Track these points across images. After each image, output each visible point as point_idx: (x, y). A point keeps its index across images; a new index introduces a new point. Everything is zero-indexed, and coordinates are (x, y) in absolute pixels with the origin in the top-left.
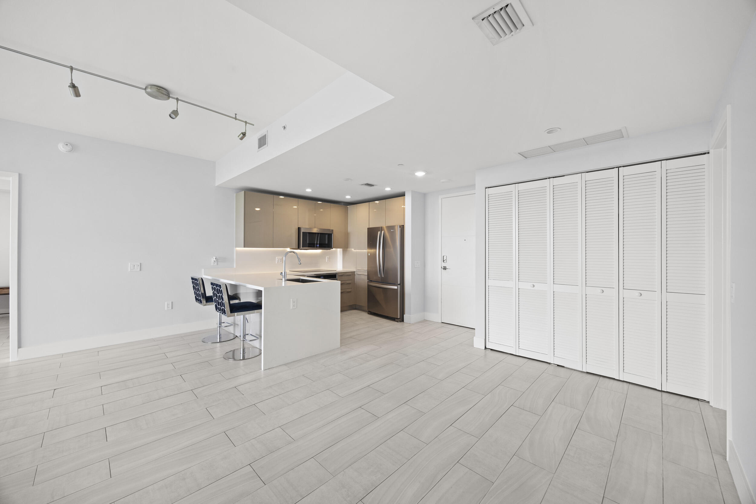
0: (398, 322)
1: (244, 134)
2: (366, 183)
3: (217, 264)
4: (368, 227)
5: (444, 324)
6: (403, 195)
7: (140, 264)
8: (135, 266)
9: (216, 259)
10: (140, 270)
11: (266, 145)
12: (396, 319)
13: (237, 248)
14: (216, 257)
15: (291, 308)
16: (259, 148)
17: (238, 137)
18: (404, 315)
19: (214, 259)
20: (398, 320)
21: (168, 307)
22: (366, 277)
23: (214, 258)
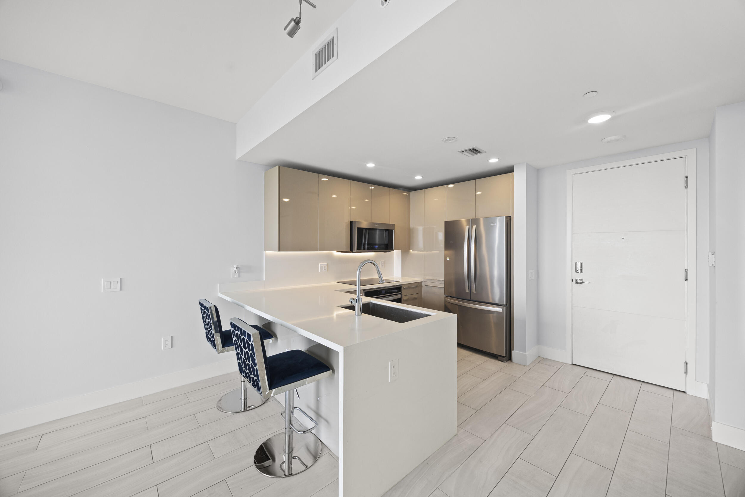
0: (502, 361)
1: (296, 21)
2: (471, 147)
3: (239, 276)
4: (445, 221)
5: (578, 367)
6: (510, 170)
7: (121, 279)
8: (112, 283)
9: (237, 268)
10: (121, 289)
11: (334, 58)
12: (499, 357)
13: (267, 252)
14: (238, 266)
15: (390, 381)
16: (316, 71)
17: (285, 29)
18: (513, 351)
19: (235, 269)
20: (504, 359)
21: (165, 345)
22: (443, 291)
23: (235, 266)
